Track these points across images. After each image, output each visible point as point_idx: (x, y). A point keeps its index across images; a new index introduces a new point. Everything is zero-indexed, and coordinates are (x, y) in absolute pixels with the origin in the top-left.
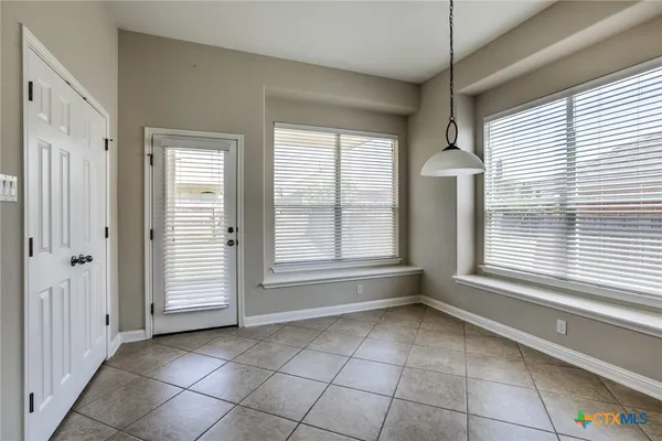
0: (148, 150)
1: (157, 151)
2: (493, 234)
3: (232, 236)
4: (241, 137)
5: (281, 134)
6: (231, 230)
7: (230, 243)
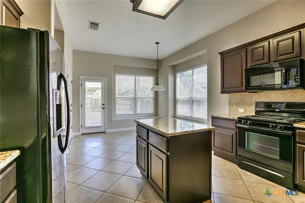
0: (80, 82)
1: (83, 83)
2: (179, 106)
3: (103, 106)
4: (106, 78)
5: (117, 77)
6: (103, 105)
7: (103, 108)
